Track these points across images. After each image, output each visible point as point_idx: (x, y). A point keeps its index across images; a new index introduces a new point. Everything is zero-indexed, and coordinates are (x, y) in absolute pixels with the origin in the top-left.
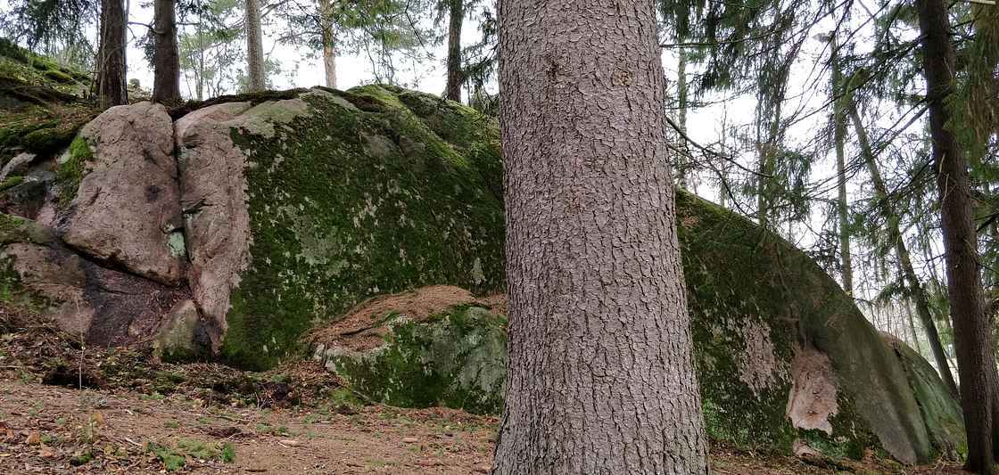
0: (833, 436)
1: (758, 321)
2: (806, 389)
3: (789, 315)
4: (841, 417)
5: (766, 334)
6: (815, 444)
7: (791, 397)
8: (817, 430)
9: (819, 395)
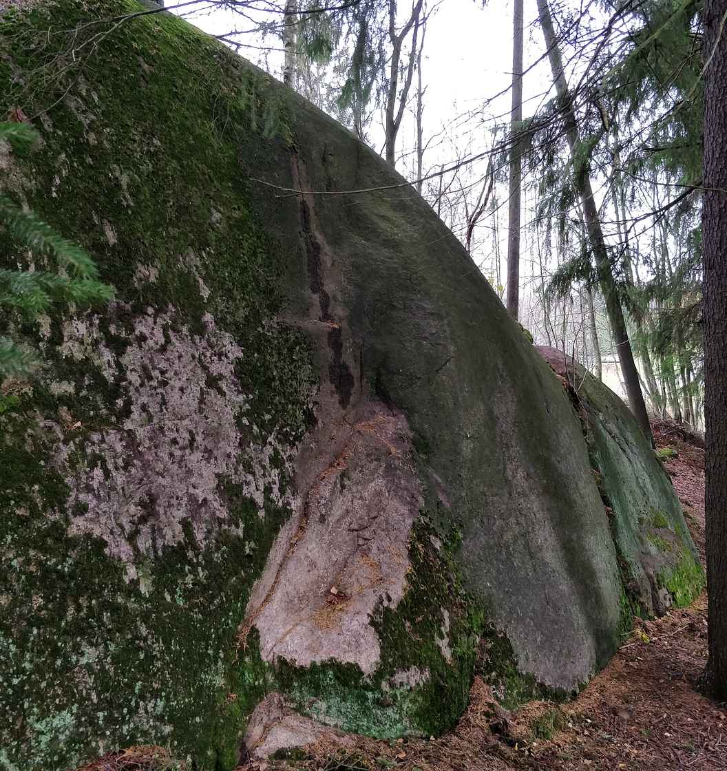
0: (379, 675)
1: (199, 329)
2: (332, 520)
3: (317, 311)
4: (414, 602)
5: (222, 368)
6: (322, 705)
7: (275, 555)
8: (333, 664)
9: (367, 534)
